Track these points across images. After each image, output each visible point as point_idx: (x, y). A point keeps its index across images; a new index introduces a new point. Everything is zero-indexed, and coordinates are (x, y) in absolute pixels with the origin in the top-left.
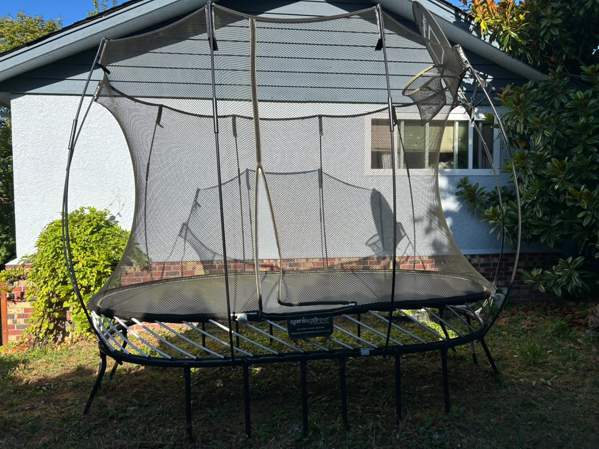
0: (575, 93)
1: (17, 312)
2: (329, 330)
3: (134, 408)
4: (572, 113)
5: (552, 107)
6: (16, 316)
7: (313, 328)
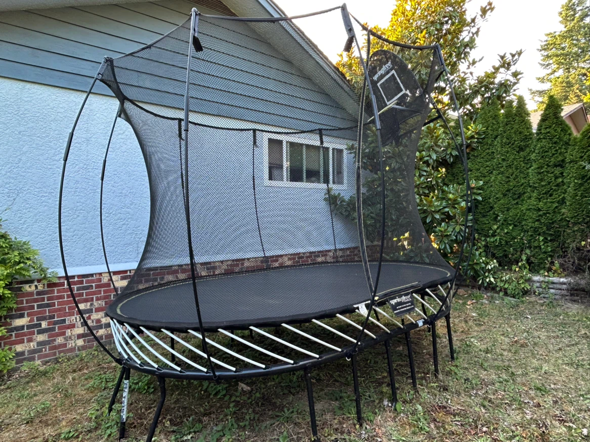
2: (413, 306)
7: (405, 305)
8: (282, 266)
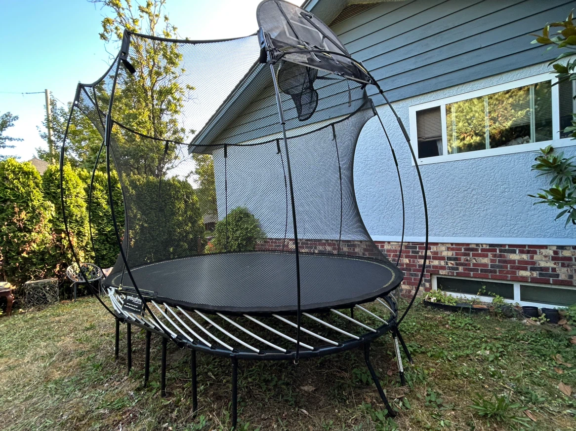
2: (140, 310)
7: (133, 305)
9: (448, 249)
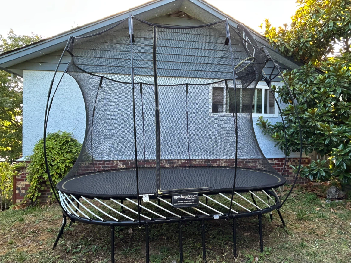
0: (319, 75)
1: (21, 186)
2: (196, 203)
3: (82, 246)
4: (317, 86)
5: (306, 82)
6: (21, 189)
7: (187, 201)
8: (219, 166)
9: (225, 162)
